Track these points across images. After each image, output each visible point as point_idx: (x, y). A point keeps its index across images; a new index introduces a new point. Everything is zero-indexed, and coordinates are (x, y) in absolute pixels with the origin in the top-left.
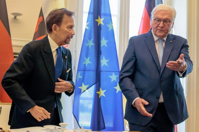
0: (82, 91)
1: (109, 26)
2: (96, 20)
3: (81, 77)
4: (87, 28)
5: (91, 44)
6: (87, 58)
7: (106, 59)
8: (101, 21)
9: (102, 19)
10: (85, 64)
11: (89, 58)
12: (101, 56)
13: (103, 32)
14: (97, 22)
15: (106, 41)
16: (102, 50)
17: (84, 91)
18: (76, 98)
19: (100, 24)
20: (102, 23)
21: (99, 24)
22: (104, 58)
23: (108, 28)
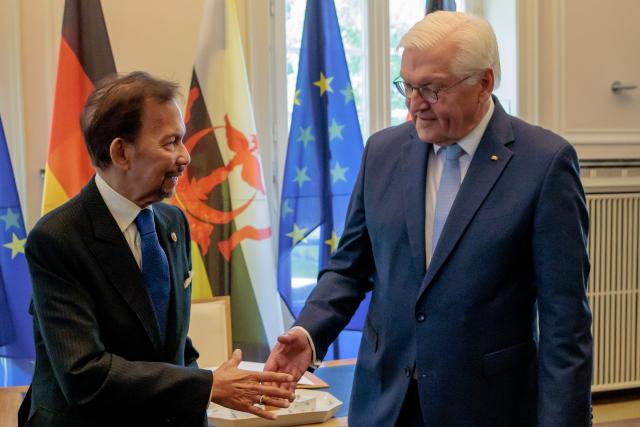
0: (295, 241)
1: (343, 92)
2: (317, 84)
3: (291, 210)
4: (298, 103)
5: (308, 136)
6: (301, 169)
7: (342, 166)
8: (326, 84)
9: (329, 80)
10: (297, 184)
11: (304, 170)
12: (332, 162)
13: (331, 108)
14: (318, 89)
15: (341, 128)
16: (333, 149)
17: (299, 241)
18: (283, 257)
19: (326, 92)
20: (330, 89)
21: (322, 92)
22: (337, 166)
23: (343, 97)
